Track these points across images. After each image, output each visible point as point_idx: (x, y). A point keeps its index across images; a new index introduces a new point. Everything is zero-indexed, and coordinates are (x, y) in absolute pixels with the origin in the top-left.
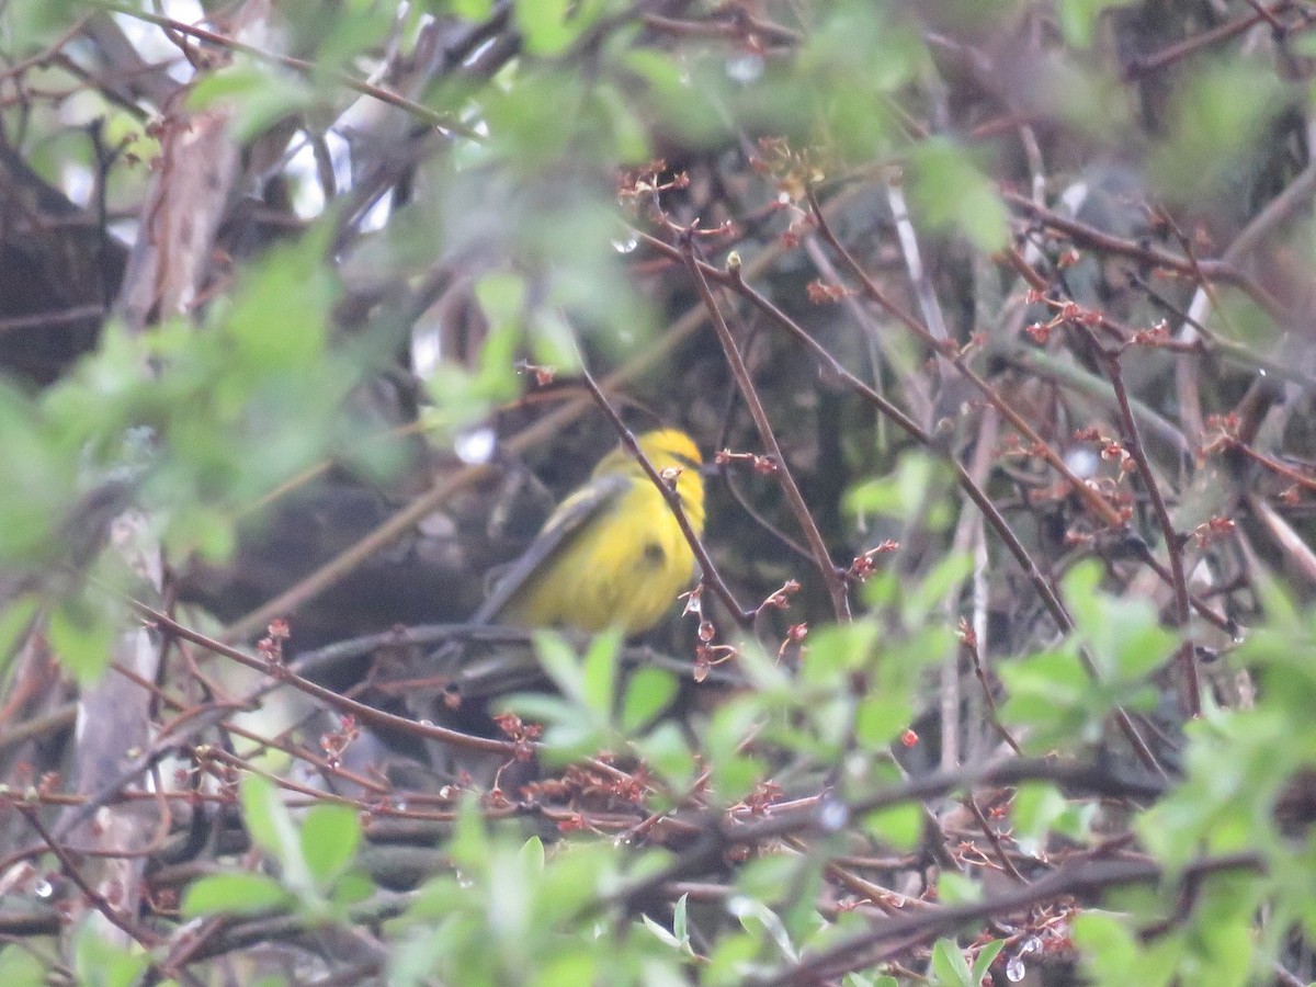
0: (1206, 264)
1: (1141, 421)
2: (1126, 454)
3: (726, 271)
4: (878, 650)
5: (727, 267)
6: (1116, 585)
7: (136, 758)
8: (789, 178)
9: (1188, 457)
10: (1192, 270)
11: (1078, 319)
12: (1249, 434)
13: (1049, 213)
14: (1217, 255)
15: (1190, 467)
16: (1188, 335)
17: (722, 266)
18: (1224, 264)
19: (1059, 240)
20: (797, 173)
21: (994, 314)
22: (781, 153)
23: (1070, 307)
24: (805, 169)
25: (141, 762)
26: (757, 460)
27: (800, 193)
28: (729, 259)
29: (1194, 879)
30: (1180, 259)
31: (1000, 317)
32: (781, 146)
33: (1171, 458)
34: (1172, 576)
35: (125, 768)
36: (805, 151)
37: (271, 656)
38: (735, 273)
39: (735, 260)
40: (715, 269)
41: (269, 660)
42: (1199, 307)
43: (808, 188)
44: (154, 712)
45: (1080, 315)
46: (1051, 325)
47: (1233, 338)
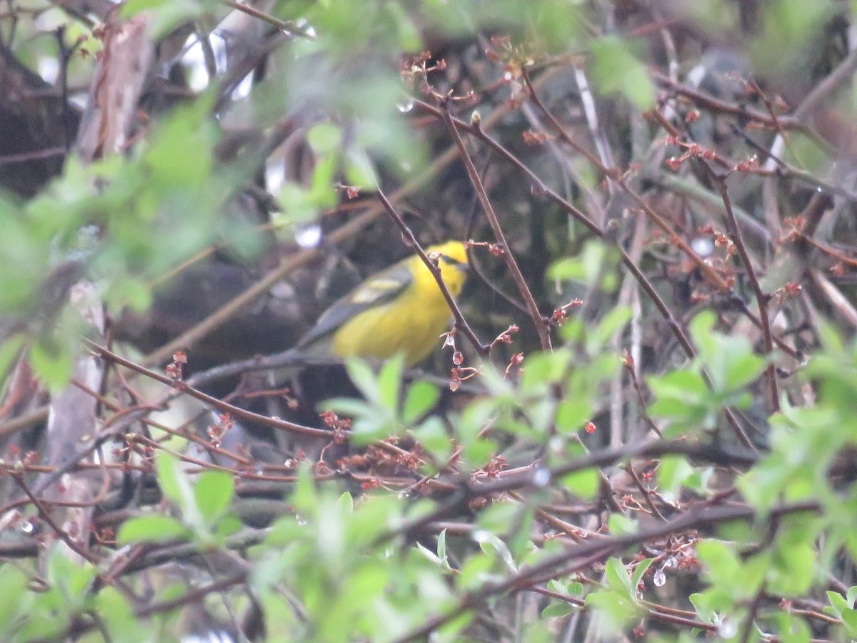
0: (783, 119)
2: (730, 243)
3: (471, 124)
4: (570, 369)
5: (471, 122)
6: (724, 327)
7: (87, 442)
8: (511, 63)
9: (771, 246)
10: (774, 123)
11: (700, 155)
12: (811, 229)
13: (680, 86)
14: (791, 111)
15: (773, 252)
16: (771, 165)
17: (468, 121)
18: (794, 119)
19: (687, 104)
20: (516, 60)
21: (645, 152)
22: (506, 47)
23: (694, 147)
24: (522, 58)
25: (91, 444)
26: (491, 247)
27: (518, 73)
28: (473, 116)
29: (775, 518)
30: (765, 116)
31: (649, 154)
32: (506, 43)
33: (760, 246)
34: (761, 322)
35: (80, 448)
36: (522, 46)
37: (174, 375)
38: (476, 125)
39: (477, 116)
40: (463, 123)
41: (173, 378)
42: (778, 147)
43: (524, 70)
44: (99, 412)
45: (701, 153)
46: (681, 159)
47: (800, 167)
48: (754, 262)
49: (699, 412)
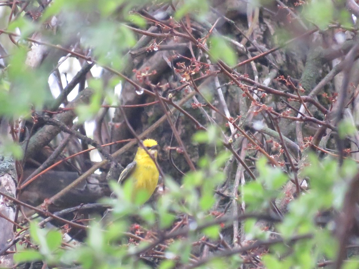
0: (304, 97)
1: (287, 142)
2: (280, 146)
3: (168, 99)
5: (168, 98)
7: (10, 242)
8: (185, 74)
9: (300, 152)
10: (299, 98)
11: (266, 109)
12: (317, 143)
13: (259, 84)
14: (307, 93)
15: (301, 155)
16: (299, 116)
17: (167, 98)
18: (309, 97)
19: (262, 92)
20: (188, 72)
21: (245, 114)
22: (183, 67)
23: (264, 106)
24: (190, 71)
25: (11, 243)
26: (177, 149)
27: (188, 78)
28: (169, 96)
30: (296, 96)
31: (247, 115)
32: (183, 66)
33: (294, 151)
34: (295, 181)
35: (7, 245)
36: (189, 66)
37: (45, 209)
38: (171, 99)
39: (170, 96)
40: (165, 98)
41: (44, 210)
42: (302, 109)
43: (191, 76)
44: (15, 230)
45: (266, 108)
46: (258, 111)
47: (311, 116)
48: (293, 160)
49: (261, 200)
